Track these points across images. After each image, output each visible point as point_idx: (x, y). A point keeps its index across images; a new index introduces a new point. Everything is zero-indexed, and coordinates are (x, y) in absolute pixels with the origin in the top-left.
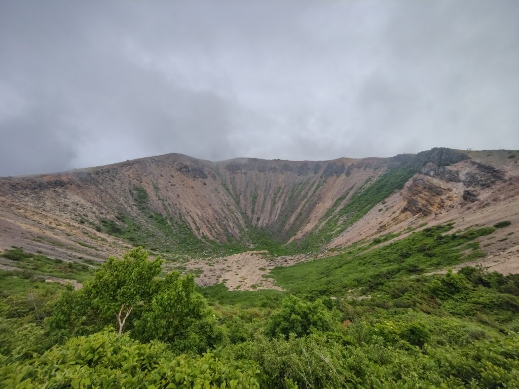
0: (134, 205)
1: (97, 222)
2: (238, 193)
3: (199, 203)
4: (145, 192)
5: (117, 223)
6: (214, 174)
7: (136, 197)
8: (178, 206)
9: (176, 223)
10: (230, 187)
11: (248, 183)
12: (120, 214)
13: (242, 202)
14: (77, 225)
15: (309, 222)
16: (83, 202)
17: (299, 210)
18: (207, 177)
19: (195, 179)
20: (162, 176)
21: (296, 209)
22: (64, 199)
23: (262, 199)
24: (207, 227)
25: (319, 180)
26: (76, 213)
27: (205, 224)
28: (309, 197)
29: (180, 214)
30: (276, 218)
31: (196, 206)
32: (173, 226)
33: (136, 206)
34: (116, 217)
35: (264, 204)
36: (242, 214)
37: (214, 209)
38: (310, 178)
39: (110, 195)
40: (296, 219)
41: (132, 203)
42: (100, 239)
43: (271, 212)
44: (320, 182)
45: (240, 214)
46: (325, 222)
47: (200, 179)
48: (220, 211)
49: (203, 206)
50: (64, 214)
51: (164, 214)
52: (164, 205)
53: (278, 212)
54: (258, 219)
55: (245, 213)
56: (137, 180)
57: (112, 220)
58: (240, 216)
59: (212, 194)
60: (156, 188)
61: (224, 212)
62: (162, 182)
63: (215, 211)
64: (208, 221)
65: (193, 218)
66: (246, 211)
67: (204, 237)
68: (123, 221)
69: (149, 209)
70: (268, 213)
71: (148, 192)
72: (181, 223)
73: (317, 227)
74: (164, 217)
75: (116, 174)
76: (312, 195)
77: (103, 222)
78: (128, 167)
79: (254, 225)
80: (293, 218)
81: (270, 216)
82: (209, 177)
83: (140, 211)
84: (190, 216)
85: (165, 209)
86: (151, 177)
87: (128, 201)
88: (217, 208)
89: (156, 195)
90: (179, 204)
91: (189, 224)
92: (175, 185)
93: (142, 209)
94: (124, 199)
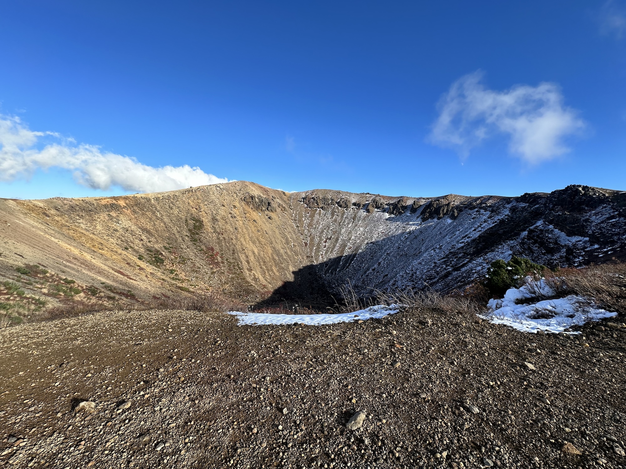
0: (187, 235)
1: (141, 249)
4: (201, 222)
5: (164, 253)
6: (284, 207)
7: (191, 227)
8: (234, 241)
9: (227, 260)
11: (324, 220)
12: (169, 244)
13: (312, 243)
14: (120, 251)
16: (134, 228)
18: (275, 211)
19: (260, 212)
20: (224, 206)
22: (115, 223)
23: (336, 240)
24: (261, 268)
26: (123, 238)
27: (260, 265)
29: (234, 251)
31: (254, 243)
32: (223, 263)
33: (189, 237)
34: (164, 247)
35: (336, 247)
37: (274, 248)
40: (373, 270)
41: (185, 233)
42: (138, 268)
45: (305, 258)
47: (267, 212)
48: (282, 251)
49: (263, 243)
50: (111, 239)
51: (217, 249)
52: (219, 239)
54: (326, 265)
55: (312, 257)
56: (196, 209)
57: (158, 249)
59: (277, 231)
60: (214, 220)
61: (287, 253)
62: (222, 213)
63: (276, 251)
64: (264, 262)
65: (247, 257)
67: (255, 279)
68: (170, 252)
69: (201, 242)
71: (204, 223)
72: (232, 261)
74: (215, 252)
75: (177, 201)
76: (401, 240)
77: (148, 250)
78: (190, 194)
82: (279, 210)
83: (191, 243)
84: (245, 253)
85: (219, 243)
86: (211, 206)
87: (181, 231)
88: (279, 247)
89: (213, 226)
90: (236, 238)
91: (241, 263)
92: (235, 217)
93: (194, 240)
94: (178, 229)
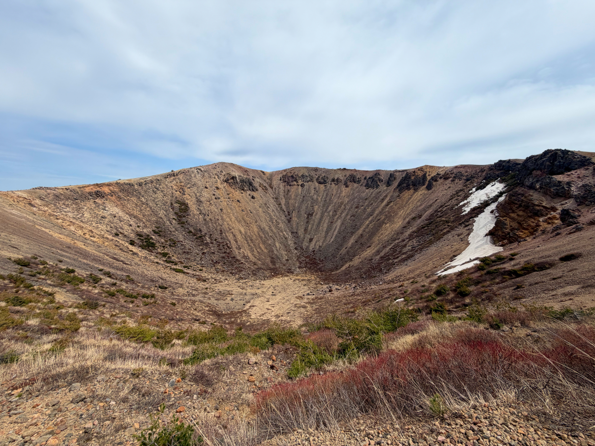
0: (174, 219)
1: (132, 235)
2: (291, 209)
3: (243, 219)
4: (186, 205)
5: (153, 237)
6: (265, 187)
7: (177, 210)
8: (220, 222)
9: (216, 240)
10: (283, 202)
11: (304, 197)
12: (158, 228)
13: (295, 219)
14: (110, 237)
15: (370, 246)
16: (121, 214)
17: (360, 231)
18: (257, 190)
19: (242, 191)
20: (206, 188)
21: (358, 229)
22: (102, 210)
23: (318, 216)
24: (249, 246)
25: (391, 194)
26: (112, 225)
27: (248, 243)
28: (375, 215)
29: (221, 231)
30: (332, 240)
31: (239, 222)
32: (212, 243)
33: (176, 220)
34: (153, 231)
35: (319, 223)
36: (292, 233)
37: (260, 226)
38: (380, 192)
39: (151, 208)
40: (356, 242)
41: (172, 217)
42: (131, 253)
43: (327, 232)
44: (392, 196)
45: (290, 234)
46: (390, 247)
47: (249, 192)
48: (267, 228)
49: (249, 222)
50: (100, 226)
51: (204, 230)
52: (205, 220)
53: (335, 233)
54: (311, 240)
55: (296, 233)
56: (180, 192)
57: (148, 233)
58: (289, 236)
59: (260, 209)
60: (199, 202)
61: (272, 230)
62: (206, 195)
63: (261, 229)
64: (251, 240)
65: (234, 236)
66: (297, 230)
67: (244, 257)
68: (160, 236)
69: (189, 224)
70: (324, 234)
71: (189, 205)
72: (220, 240)
73: (378, 252)
74: (203, 233)
75: (160, 185)
76: (380, 212)
77: (138, 235)
78: (172, 178)
79: (304, 247)
80: (352, 241)
81: (326, 237)
82: (260, 189)
83: (179, 226)
84: (232, 233)
85: (205, 224)
86: (195, 189)
87: (168, 214)
88: (264, 225)
89: (198, 208)
90: (222, 219)
91: (230, 242)
92: (219, 198)
93: (181, 223)
94: (164, 212)
